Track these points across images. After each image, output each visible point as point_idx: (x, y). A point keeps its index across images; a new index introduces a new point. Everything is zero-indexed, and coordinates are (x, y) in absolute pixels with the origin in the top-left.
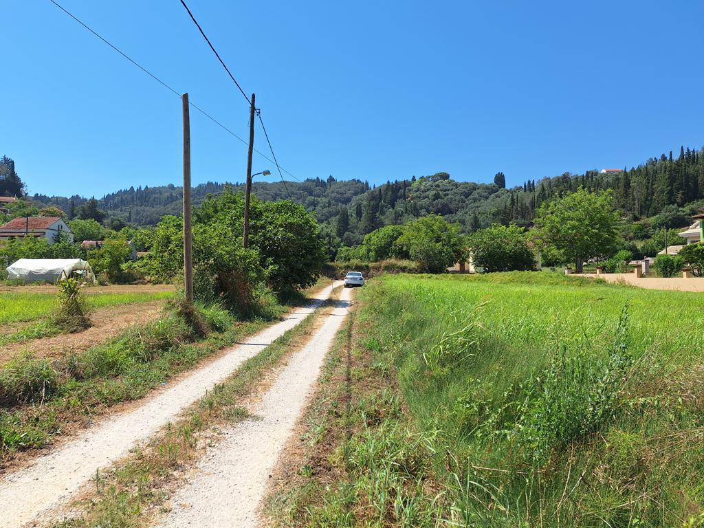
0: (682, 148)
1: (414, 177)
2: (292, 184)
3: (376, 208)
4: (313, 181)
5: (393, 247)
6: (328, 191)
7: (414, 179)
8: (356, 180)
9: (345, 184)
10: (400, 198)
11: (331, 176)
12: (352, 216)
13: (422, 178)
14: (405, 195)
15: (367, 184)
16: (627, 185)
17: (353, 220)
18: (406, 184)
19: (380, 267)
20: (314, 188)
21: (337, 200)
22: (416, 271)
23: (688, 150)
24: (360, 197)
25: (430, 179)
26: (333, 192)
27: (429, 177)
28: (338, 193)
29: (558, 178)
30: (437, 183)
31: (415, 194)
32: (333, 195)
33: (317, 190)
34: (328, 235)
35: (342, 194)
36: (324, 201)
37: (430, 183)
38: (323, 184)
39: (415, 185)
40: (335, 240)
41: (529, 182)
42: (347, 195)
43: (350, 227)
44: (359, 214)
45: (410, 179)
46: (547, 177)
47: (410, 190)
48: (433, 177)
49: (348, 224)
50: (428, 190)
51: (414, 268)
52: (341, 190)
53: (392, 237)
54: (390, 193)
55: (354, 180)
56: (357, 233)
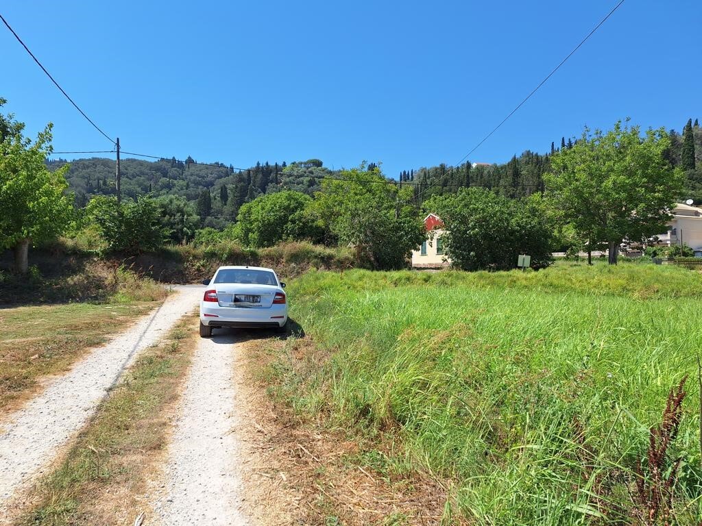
0: (563, 139)
1: (284, 163)
2: (141, 163)
3: (245, 191)
4: (168, 161)
5: (290, 225)
6: (186, 173)
7: (284, 165)
8: (220, 163)
9: (207, 167)
10: (272, 182)
11: (189, 157)
12: (215, 199)
13: (293, 163)
14: (276, 178)
15: (232, 168)
16: (516, 174)
17: (216, 204)
18: (277, 169)
19: (281, 256)
20: (169, 171)
21: (197, 184)
22: (352, 263)
23: (570, 142)
24: (223, 180)
25: (303, 165)
26: (192, 175)
27: (301, 163)
28: (198, 175)
29: (436, 169)
30: (310, 169)
31: (288, 180)
32: (193, 178)
33: (174, 171)
34: (180, 210)
35: (203, 177)
36: (181, 183)
37: (304, 169)
38: (180, 165)
39: (286, 171)
40: (191, 218)
41: (405, 172)
42: (209, 179)
43: (213, 211)
44: (224, 197)
45: (280, 164)
46: (424, 167)
47: (282, 175)
48: (305, 163)
49: (209, 208)
50: (302, 176)
51: (347, 259)
52: (203, 173)
53: (287, 208)
54: (260, 176)
55: (217, 163)
56: (222, 219)
